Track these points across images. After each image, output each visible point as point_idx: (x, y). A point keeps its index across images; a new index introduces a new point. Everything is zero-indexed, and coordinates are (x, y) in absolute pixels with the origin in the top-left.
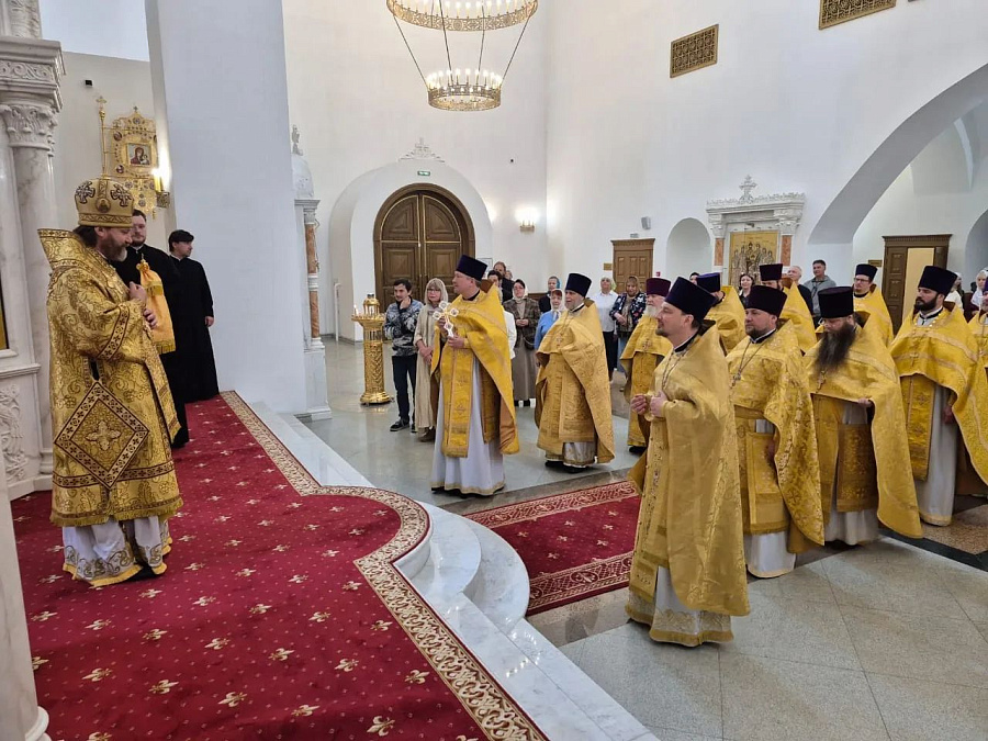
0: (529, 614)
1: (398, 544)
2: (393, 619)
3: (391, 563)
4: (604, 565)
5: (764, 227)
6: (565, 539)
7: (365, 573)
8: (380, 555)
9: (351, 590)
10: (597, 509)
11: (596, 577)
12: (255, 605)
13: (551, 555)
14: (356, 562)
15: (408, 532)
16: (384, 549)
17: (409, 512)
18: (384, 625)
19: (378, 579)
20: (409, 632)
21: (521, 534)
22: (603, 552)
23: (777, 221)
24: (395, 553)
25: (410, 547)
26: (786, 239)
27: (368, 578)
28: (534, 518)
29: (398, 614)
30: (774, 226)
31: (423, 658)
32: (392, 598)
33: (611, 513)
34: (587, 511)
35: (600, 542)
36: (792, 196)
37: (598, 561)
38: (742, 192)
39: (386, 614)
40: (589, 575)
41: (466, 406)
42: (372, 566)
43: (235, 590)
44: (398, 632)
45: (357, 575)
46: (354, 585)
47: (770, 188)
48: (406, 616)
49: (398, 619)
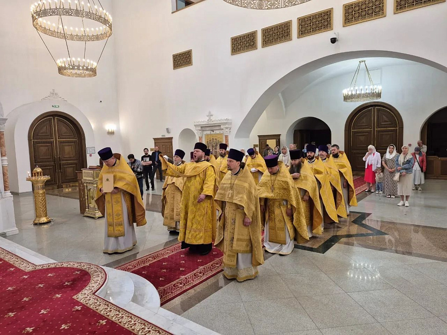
0: (162, 305)
1: (93, 285)
2: (106, 318)
3: (94, 294)
4: (186, 278)
5: (218, 132)
6: (165, 270)
7: (82, 301)
8: (86, 291)
9: (77, 310)
10: (175, 255)
11: (184, 284)
12: (24, 329)
13: (161, 279)
14: (75, 297)
15: (96, 279)
16: (87, 288)
17: (92, 270)
18: (104, 322)
19: (91, 302)
20: (117, 322)
21: (143, 272)
22: (184, 273)
23: (223, 129)
24: (94, 289)
25: (100, 285)
26: (226, 137)
27: (84, 303)
28: (148, 264)
29: (108, 316)
30: (221, 132)
31: (130, 331)
32: (101, 309)
33: (182, 256)
34: (171, 257)
35: (181, 269)
36: (227, 119)
37: (183, 277)
38: (208, 118)
39: (102, 317)
40: (181, 284)
41: (120, 212)
42: (84, 296)
43: (8, 324)
44: (111, 323)
45: (78, 303)
46: (79, 308)
47: (218, 117)
48: (113, 315)
49: (110, 317)
